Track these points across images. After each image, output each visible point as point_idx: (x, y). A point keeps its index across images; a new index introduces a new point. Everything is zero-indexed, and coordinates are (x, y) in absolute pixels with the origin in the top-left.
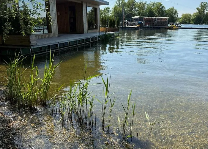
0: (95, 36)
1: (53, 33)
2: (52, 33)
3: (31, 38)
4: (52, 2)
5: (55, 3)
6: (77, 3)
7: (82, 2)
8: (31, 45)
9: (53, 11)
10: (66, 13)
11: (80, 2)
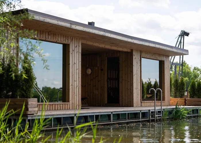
0: (151, 111)
1: (71, 102)
2: (69, 102)
3: (29, 103)
4: (74, 51)
5: (80, 51)
6: (122, 52)
7: (132, 50)
8: (29, 113)
9: (75, 65)
10: (102, 70)
11: (129, 51)
